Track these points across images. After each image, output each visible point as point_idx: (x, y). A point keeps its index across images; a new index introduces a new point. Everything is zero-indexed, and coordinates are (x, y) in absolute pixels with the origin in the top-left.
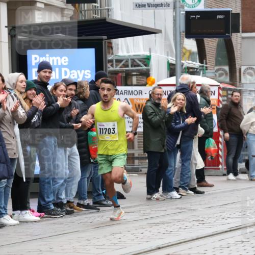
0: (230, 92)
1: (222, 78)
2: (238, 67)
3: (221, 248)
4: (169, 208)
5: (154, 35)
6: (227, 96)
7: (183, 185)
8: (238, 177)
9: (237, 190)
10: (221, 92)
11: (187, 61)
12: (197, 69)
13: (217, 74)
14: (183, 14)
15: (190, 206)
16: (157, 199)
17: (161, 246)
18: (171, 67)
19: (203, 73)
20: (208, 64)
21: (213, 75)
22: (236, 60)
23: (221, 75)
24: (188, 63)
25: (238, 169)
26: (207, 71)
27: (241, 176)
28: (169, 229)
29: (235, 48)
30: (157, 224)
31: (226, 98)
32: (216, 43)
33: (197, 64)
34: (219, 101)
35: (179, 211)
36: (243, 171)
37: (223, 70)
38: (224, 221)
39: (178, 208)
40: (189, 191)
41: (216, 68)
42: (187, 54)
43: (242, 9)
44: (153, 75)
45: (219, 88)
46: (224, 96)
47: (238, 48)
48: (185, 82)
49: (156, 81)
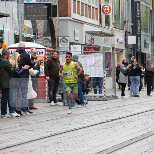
0: (51, 53)
1: (47, 44)
2: (56, 37)
3: (45, 147)
4: (15, 123)
5: (5, 17)
6: (50, 55)
7: (23, 109)
8: (56, 103)
9: (56, 111)
10: (46, 52)
11: (26, 34)
12: (32, 38)
13: (44, 41)
14: (23, 5)
15: (27, 122)
16: (8, 118)
17: (9, 146)
18: (16, 37)
19: (36, 41)
20: (39, 35)
21: (41, 42)
22: (56, 33)
23: (46, 42)
24: (26, 35)
25: (57, 99)
26: (38, 40)
27: (58, 103)
28: (14, 136)
29: (54, 26)
30: (7, 133)
31: (49, 56)
32: (44, 23)
33: (32, 36)
34: (45, 58)
35: (21, 124)
36: (60, 100)
37: (48, 39)
38: (47, 130)
39: (20, 123)
40: (27, 112)
41: (44, 38)
42: (27, 29)
43: (59, 2)
44: (6, 42)
45: (45, 50)
46: (48, 55)
47: (57, 26)
48: (22, 46)
49: (7, 45)
